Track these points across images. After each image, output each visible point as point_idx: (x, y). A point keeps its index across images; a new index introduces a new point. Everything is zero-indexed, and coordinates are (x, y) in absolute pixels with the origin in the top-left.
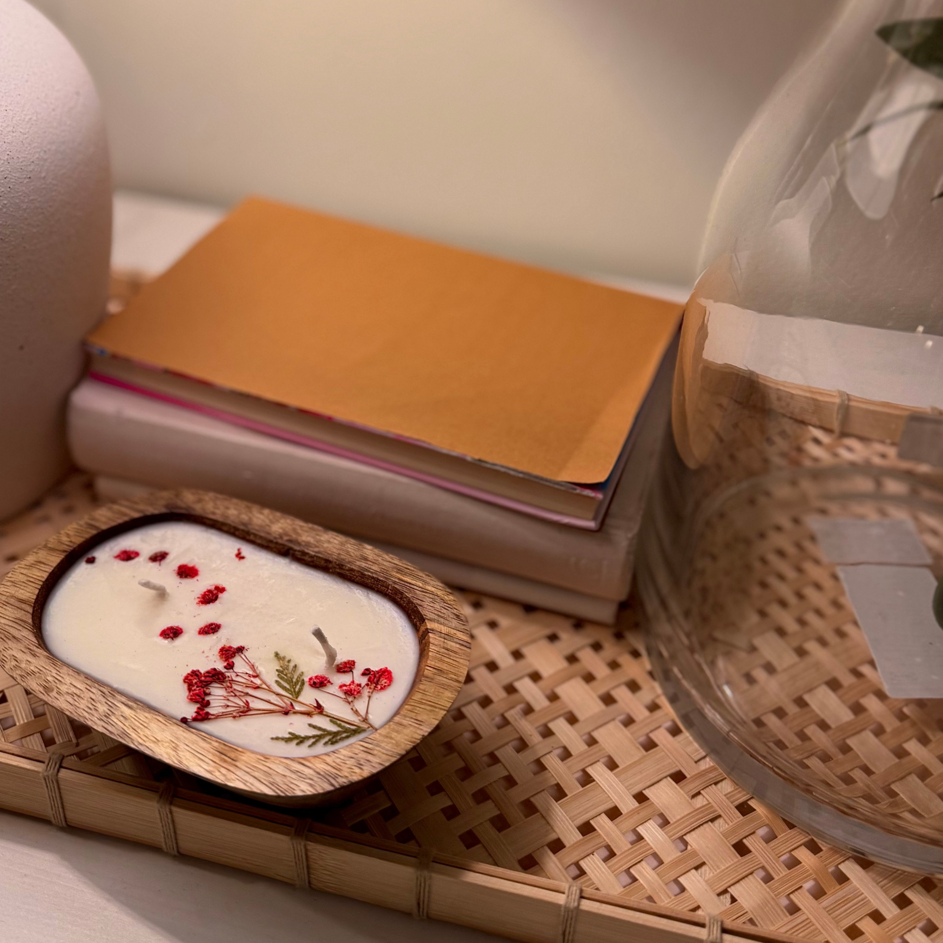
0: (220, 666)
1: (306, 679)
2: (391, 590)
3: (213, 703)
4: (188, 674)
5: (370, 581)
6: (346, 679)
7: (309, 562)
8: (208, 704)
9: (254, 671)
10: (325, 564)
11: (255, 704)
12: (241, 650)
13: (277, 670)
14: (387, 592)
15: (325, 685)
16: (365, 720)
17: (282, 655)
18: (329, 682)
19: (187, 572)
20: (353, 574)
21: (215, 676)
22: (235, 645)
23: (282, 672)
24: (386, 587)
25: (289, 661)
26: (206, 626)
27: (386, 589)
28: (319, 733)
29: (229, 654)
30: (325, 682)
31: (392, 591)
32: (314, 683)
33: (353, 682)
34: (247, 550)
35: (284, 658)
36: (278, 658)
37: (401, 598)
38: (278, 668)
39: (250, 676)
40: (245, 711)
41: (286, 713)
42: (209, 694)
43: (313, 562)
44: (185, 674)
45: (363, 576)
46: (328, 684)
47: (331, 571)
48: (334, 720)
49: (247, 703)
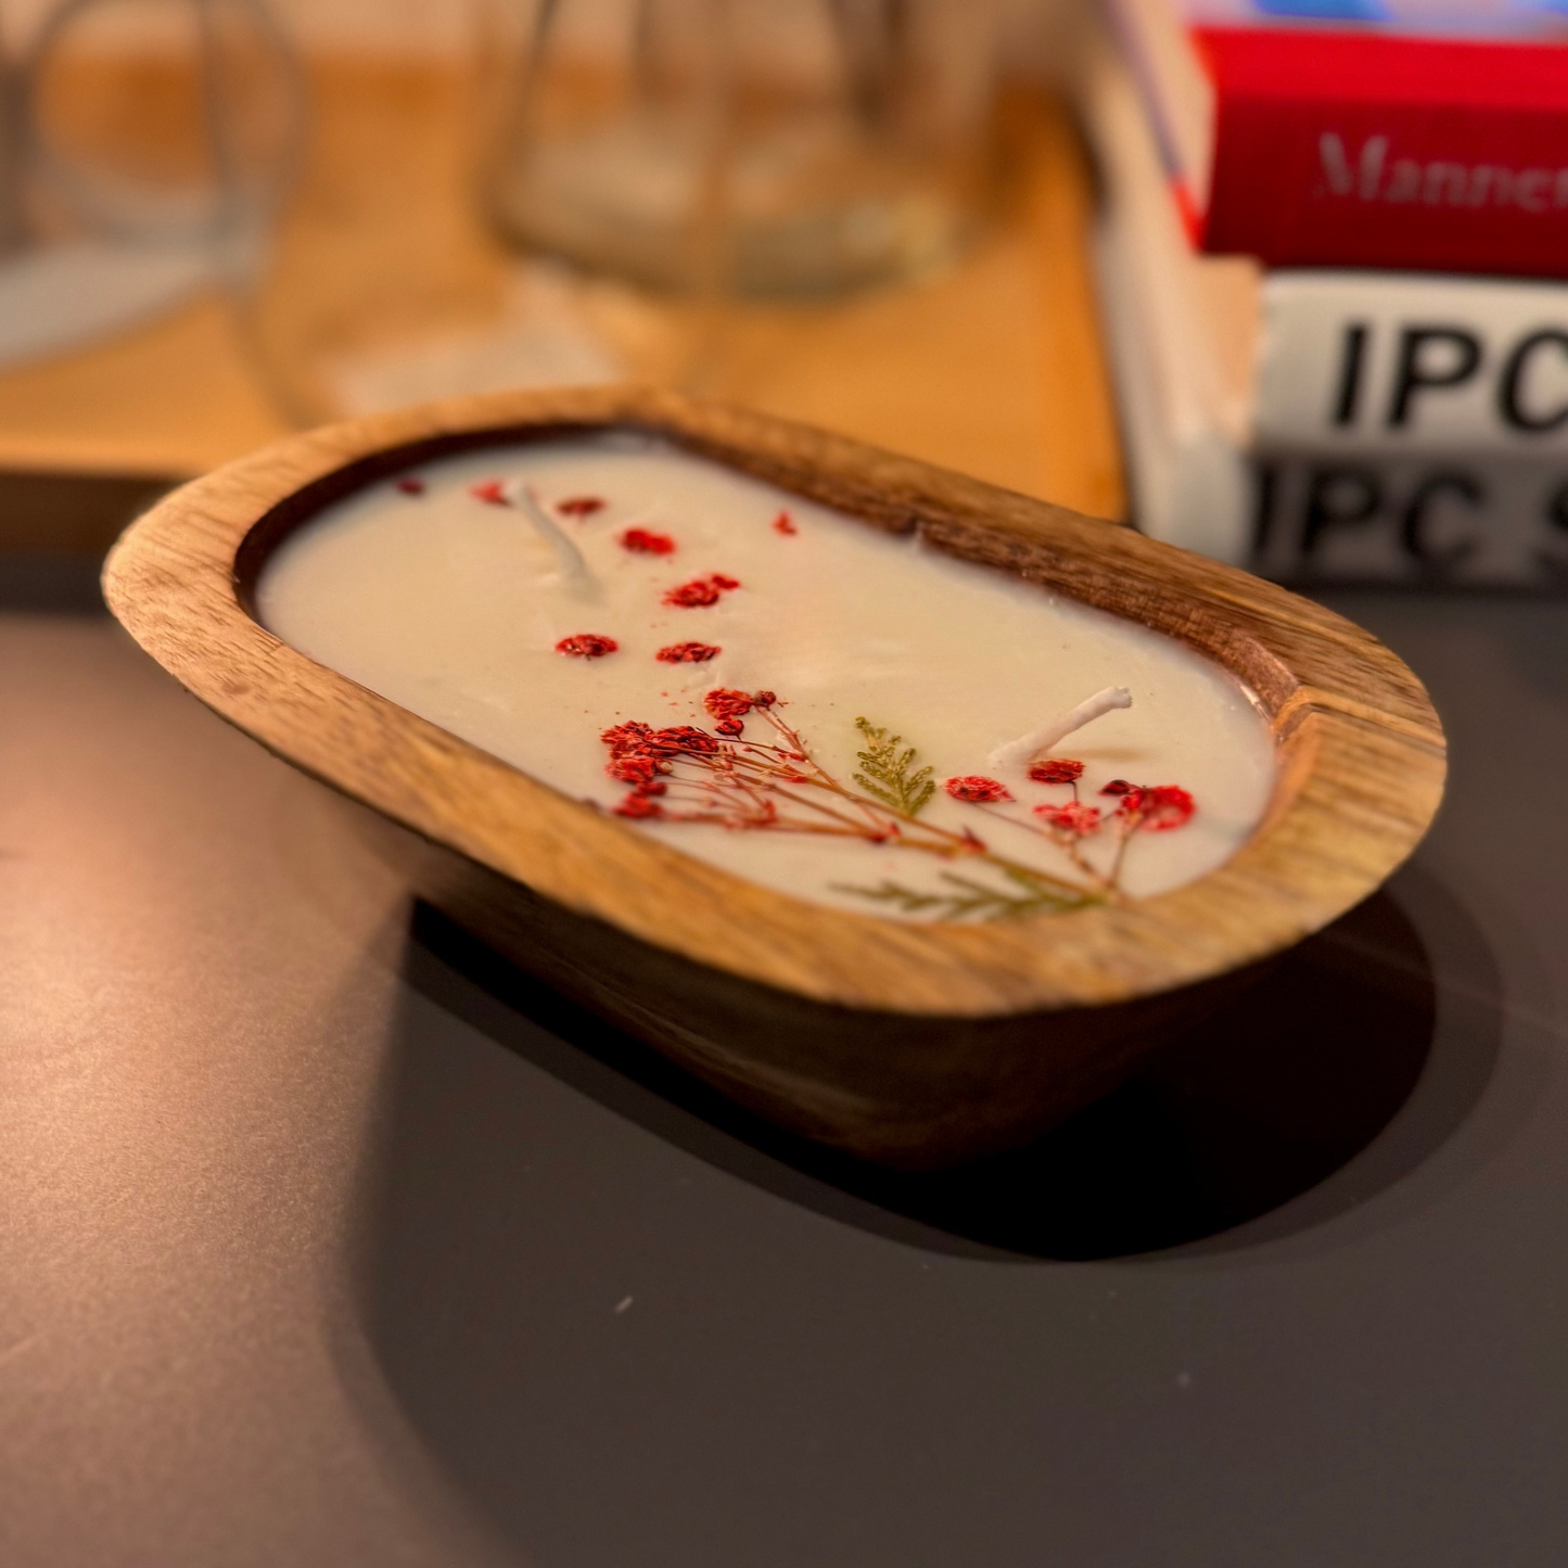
0: (707, 724)
1: (940, 781)
2: (1194, 622)
3: (673, 790)
4: (618, 727)
5: (1133, 601)
6: (1058, 796)
7: (968, 550)
8: (661, 791)
9: (797, 746)
10: (1011, 558)
11: (787, 810)
12: (766, 700)
13: (860, 754)
14: (1184, 630)
15: (993, 800)
16: (1111, 884)
17: (875, 724)
18: (1005, 794)
19: (641, 542)
20: (1088, 581)
21: (689, 743)
22: (751, 689)
23: (873, 759)
24: (1180, 616)
25: (895, 740)
26: (679, 647)
27: (1181, 621)
28: (965, 893)
29: (731, 707)
30: (994, 793)
31: (1199, 624)
32: (963, 791)
33: (1077, 804)
34: (806, 519)
35: (882, 732)
36: (865, 731)
37: (1225, 643)
38: (866, 751)
39: (783, 754)
40: (766, 821)
41: (878, 839)
42: (667, 773)
43: (977, 550)
44: (610, 726)
45: (1114, 588)
46: (1003, 800)
47: (1024, 574)
48: (1017, 872)
49: (769, 806)
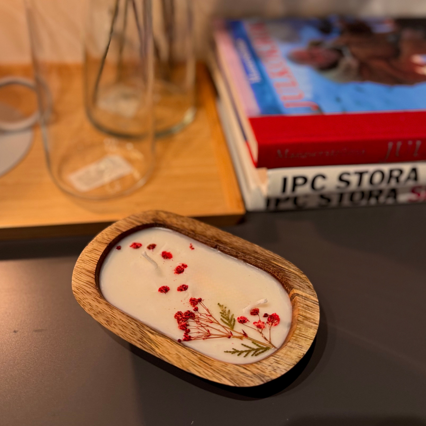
0: (191, 309)
1: (236, 319)
2: (272, 270)
3: (192, 331)
4: (176, 313)
5: (260, 265)
6: (255, 319)
7: (228, 252)
8: (189, 331)
9: (209, 313)
10: (236, 254)
11: (212, 332)
12: (200, 300)
13: (220, 313)
14: (270, 271)
15: (246, 322)
16: (270, 343)
17: (221, 304)
18: (248, 320)
19: (167, 255)
20: (251, 260)
21: (190, 315)
22: (197, 298)
23: (223, 314)
24: (269, 269)
25: (225, 308)
26: (181, 287)
27: (269, 270)
28: (248, 349)
29: (194, 302)
30: (246, 320)
31: (273, 271)
32: (241, 321)
33: (260, 321)
34: (196, 245)
35: (223, 306)
36: (220, 306)
37: (278, 275)
38: (221, 312)
39: (207, 315)
40: (208, 336)
41: (229, 337)
42: (188, 325)
43: (229, 252)
44: (175, 314)
45: (256, 262)
46: (248, 322)
47: (239, 258)
48: (254, 342)
49: (208, 331)
